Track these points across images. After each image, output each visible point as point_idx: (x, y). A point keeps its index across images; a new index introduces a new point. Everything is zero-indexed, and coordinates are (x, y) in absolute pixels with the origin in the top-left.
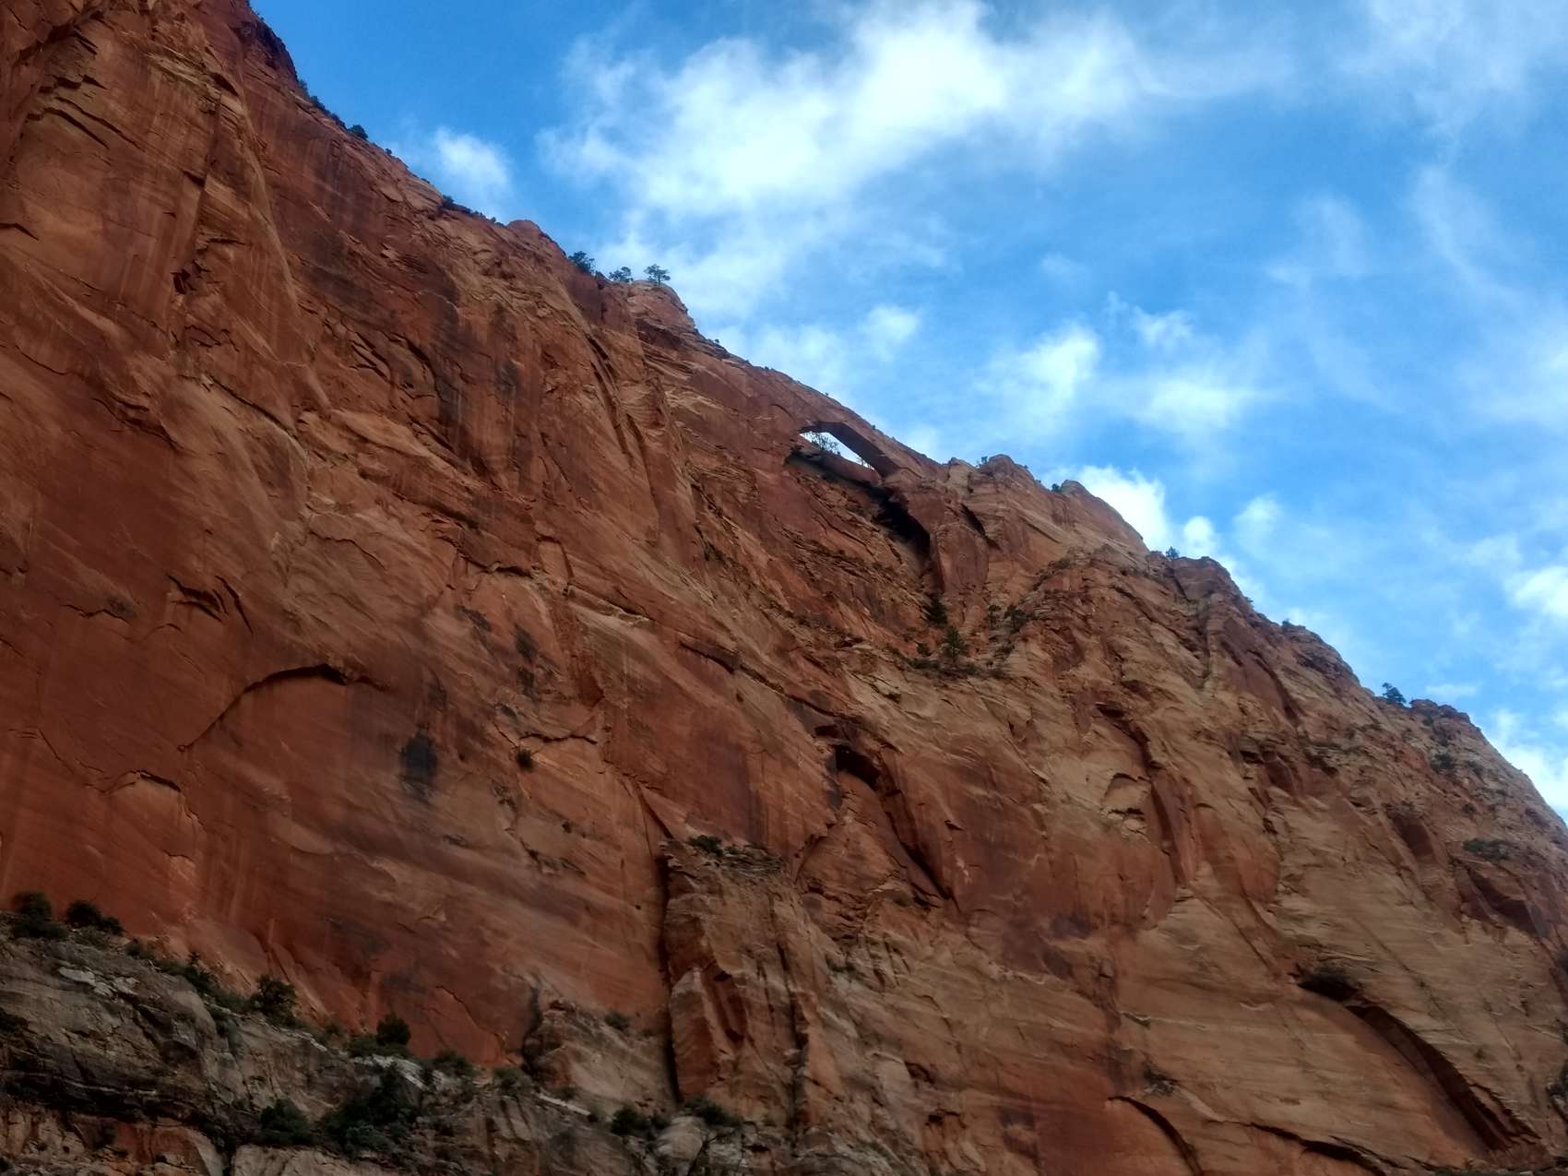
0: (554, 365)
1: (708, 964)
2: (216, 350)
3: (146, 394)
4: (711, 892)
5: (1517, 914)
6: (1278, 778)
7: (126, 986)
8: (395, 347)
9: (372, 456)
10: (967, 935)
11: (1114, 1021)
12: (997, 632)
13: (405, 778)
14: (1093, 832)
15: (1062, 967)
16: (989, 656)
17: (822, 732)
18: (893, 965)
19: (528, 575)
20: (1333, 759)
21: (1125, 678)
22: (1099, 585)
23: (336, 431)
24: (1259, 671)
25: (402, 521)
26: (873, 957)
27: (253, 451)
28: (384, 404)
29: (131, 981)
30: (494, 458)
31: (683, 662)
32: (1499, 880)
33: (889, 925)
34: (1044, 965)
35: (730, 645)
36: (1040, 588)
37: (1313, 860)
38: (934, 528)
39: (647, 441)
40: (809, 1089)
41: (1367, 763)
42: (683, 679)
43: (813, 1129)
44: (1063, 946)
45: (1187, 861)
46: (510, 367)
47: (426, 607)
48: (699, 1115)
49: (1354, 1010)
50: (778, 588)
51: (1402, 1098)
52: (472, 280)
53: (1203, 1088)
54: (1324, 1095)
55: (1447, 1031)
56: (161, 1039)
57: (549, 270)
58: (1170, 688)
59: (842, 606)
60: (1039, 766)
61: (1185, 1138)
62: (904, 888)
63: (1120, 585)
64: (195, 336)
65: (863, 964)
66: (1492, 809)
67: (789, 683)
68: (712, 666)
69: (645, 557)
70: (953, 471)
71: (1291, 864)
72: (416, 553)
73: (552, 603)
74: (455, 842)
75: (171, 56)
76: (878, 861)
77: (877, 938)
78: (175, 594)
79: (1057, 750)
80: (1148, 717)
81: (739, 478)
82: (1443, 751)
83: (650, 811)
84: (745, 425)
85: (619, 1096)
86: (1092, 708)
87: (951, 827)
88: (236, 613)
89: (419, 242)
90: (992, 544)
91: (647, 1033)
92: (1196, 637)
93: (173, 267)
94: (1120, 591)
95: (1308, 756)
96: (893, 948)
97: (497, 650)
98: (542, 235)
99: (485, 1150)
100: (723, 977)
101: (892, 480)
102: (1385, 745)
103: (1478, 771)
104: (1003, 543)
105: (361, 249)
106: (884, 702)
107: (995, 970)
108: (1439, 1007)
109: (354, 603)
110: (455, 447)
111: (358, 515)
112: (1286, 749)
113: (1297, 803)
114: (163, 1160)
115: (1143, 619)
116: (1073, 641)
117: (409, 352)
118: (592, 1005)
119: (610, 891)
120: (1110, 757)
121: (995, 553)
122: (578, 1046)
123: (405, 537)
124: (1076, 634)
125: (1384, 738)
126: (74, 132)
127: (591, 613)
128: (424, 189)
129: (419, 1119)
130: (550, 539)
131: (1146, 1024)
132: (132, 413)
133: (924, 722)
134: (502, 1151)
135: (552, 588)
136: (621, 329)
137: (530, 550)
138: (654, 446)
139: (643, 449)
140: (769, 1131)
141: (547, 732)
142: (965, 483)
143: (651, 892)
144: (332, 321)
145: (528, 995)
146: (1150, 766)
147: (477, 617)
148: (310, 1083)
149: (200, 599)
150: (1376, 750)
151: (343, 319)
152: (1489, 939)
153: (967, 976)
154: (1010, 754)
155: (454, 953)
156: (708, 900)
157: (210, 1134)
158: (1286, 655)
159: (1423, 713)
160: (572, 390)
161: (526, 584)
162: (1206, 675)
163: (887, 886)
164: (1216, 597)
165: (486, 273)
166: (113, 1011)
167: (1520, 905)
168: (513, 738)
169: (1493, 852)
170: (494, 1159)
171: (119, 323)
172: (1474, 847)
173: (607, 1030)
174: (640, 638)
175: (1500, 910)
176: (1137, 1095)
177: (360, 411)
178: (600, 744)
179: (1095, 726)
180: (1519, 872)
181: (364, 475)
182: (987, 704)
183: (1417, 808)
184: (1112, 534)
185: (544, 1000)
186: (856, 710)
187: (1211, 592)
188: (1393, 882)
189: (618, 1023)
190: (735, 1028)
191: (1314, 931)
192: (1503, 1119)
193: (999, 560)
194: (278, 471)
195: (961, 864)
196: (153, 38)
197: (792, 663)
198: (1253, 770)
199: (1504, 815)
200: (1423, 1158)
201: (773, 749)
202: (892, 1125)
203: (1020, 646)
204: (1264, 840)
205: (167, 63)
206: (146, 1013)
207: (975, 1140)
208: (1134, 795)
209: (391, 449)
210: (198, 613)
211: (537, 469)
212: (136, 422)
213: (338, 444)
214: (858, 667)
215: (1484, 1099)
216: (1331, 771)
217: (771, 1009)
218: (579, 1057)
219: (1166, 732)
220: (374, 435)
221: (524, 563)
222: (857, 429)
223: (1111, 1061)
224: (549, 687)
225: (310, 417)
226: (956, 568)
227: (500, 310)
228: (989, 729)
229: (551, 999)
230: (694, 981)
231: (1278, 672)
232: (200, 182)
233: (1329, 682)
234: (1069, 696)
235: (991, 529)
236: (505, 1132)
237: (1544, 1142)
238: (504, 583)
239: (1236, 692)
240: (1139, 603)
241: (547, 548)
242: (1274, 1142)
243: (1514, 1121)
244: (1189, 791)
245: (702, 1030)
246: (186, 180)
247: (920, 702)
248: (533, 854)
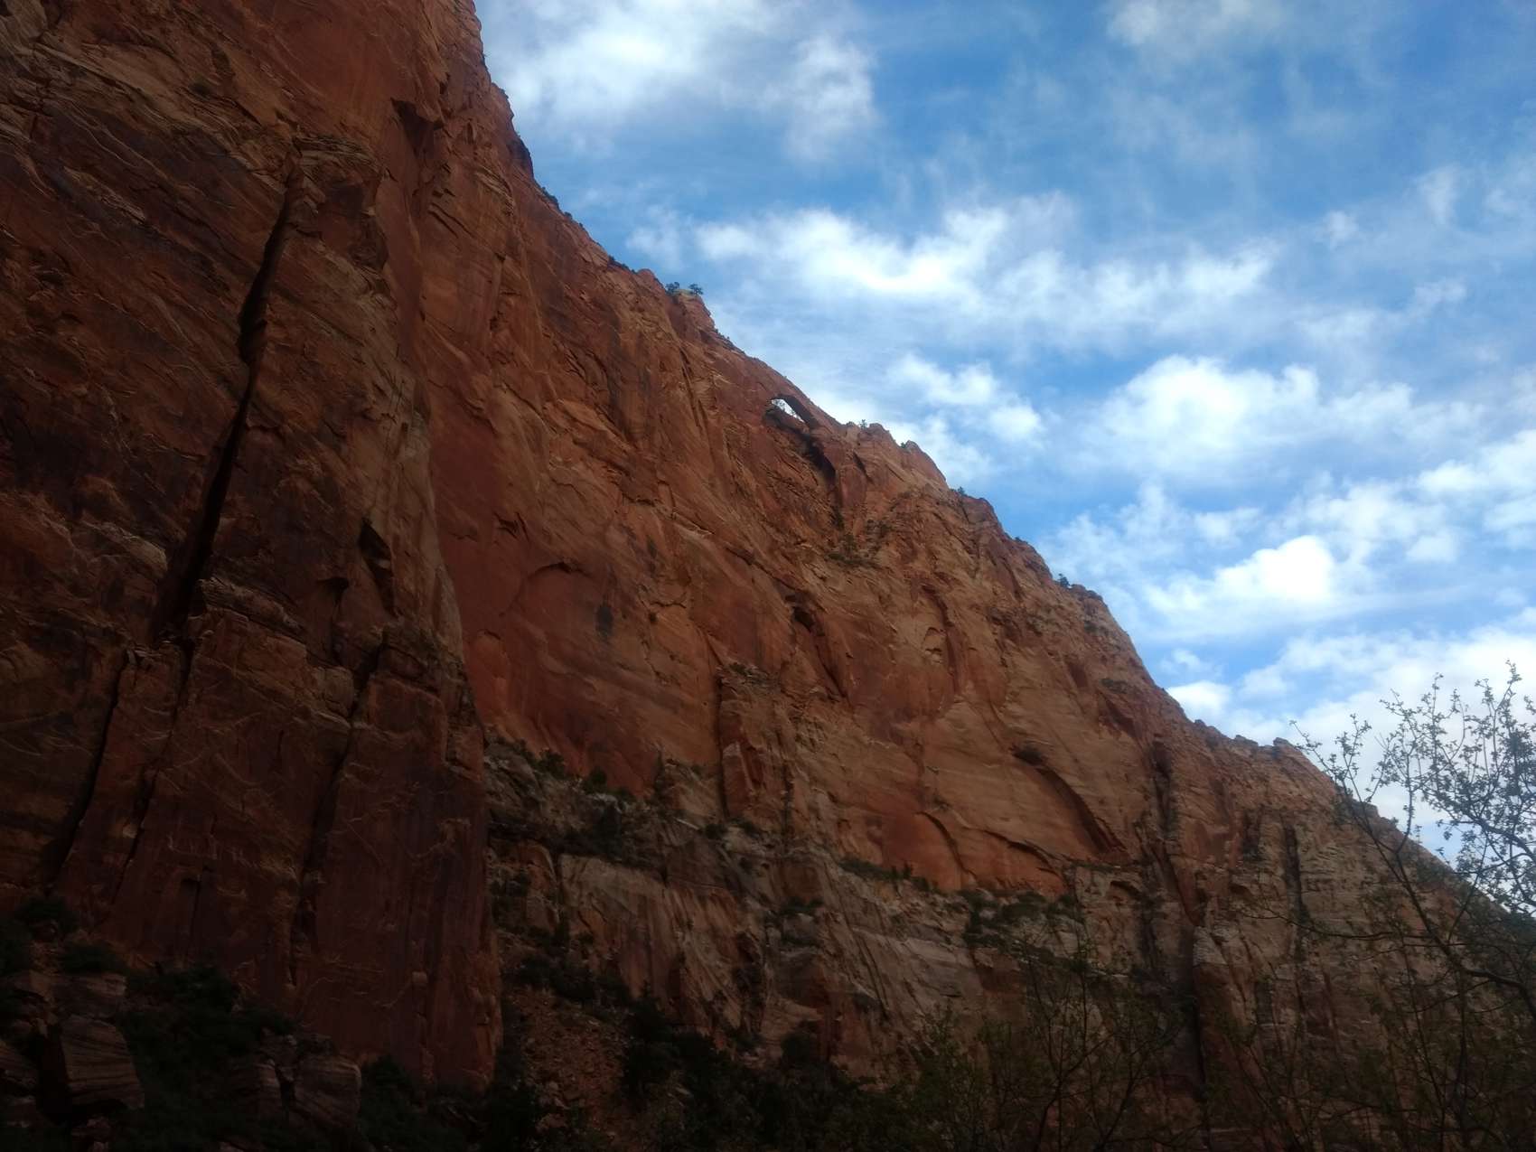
0: (664, 370)
1: (743, 740)
2: (508, 366)
3: (482, 400)
4: (745, 700)
5: (1127, 725)
6: (1010, 634)
7: (504, 764)
8: (589, 359)
9: (579, 430)
10: (853, 719)
11: (921, 769)
12: (871, 536)
13: (599, 629)
14: (917, 662)
15: (898, 738)
16: (866, 550)
17: (789, 599)
18: (819, 736)
19: (653, 505)
20: (1040, 626)
21: (937, 570)
22: (925, 511)
23: (560, 414)
24: (1003, 569)
25: (593, 471)
26: (809, 730)
27: (526, 430)
28: (583, 395)
29: (507, 762)
30: (637, 431)
31: (727, 559)
32: (1121, 705)
33: (817, 713)
34: (889, 737)
35: (751, 549)
36: (894, 510)
37: (1026, 685)
38: (840, 468)
39: (709, 419)
40: (795, 815)
41: (1057, 630)
42: (728, 570)
43: (797, 838)
44: (900, 726)
45: (961, 681)
46: (646, 374)
47: (606, 527)
48: (740, 826)
49: (1039, 771)
50: (761, 504)
51: (1060, 821)
52: (626, 315)
53: (962, 809)
54: (1021, 817)
55: (1087, 788)
56: (523, 794)
57: (661, 304)
58: (961, 579)
59: (793, 517)
60: (892, 622)
61: (952, 836)
62: (823, 690)
63: (936, 511)
64: (501, 357)
65: (805, 735)
66: (1113, 656)
67: (775, 570)
68: (741, 562)
69: (709, 494)
70: (849, 430)
71: (1014, 685)
72: (601, 491)
73: (664, 522)
74: (622, 666)
75: (487, 173)
76: (811, 676)
77: (811, 720)
78: (497, 524)
79: (901, 612)
80: (949, 595)
81: (741, 431)
82: (1089, 618)
83: (711, 648)
84: (742, 395)
85: (703, 815)
86: (919, 587)
87: (849, 656)
88: (524, 534)
89: (601, 290)
90: (869, 480)
91: (709, 776)
92: (973, 546)
93: (490, 317)
94: (936, 515)
95: (1028, 623)
96: (819, 726)
97: (638, 551)
98: (656, 280)
99: (658, 851)
100: (751, 749)
101: (816, 432)
102: (1064, 618)
103: (1106, 633)
104: (876, 480)
105: (571, 295)
106: (819, 581)
107: (866, 739)
108: (1084, 774)
109: (574, 523)
110: (616, 421)
111: (573, 468)
112: (1016, 619)
113: (1019, 650)
114: (532, 863)
115: (947, 533)
116: (912, 546)
117: (594, 362)
118: (685, 760)
119: (691, 694)
120: (928, 619)
121: (871, 485)
122: (683, 786)
123: (595, 481)
124: (914, 542)
125: (1065, 614)
126: (440, 227)
127: (685, 529)
128: (601, 254)
129: (627, 833)
130: (663, 482)
131: (937, 772)
132: (475, 412)
133: (838, 594)
134: (665, 852)
135: (665, 513)
136: (693, 342)
137: (655, 491)
138: (712, 421)
139: (706, 423)
140: (774, 837)
141: (663, 601)
142: (856, 438)
143: (711, 696)
144: (558, 342)
145: (657, 755)
146: (947, 624)
147: (629, 530)
148: (573, 811)
149: (509, 527)
150: (1061, 622)
151: (563, 340)
152: (1111, 738)
153: (852, 742)
154: (879, 614)
155: (622, 730)
156: (744, 704)
157: (548, 847)
158: (1018, 561)
159: (1079, 593)
160: (673, 386)
161: (651, 510)
162: (977, 570)
163: (816, 690)
164: (987, 524)
165: (632, 309)
166: (501, 779)
167: (1130, 721)
168: (647, 604)
169: (1117, 686)
170: (662, 856)
171: (466, 353)
172: (1107, 683)
173: (693, 775)
174: (708, 544)
175: (1119, 722)
176: (930, 811)
177: (572, 400)
178: (688, 608)
179: (920, 598)
180: (1131, 701)
181: (575, 442)
182: (868, 583)
183: (1080, 658)
184: (930, 476)
185: (665, 758)
186: (805, 587)
187: (984, 520)
188: (1065, 701)
189: (696, 770)
190: (756, 777)
191: (1023, 725)
192: (1109, 837)
193: (873, 490)
194: (537, 444)
195: (852, 678)
196: (475, 159)
197: (775, 558)
198: (998, 629)
199: (1119, 662)
200: (1068, 855)
201: (767, 611)
202: (824, 831)
203: (885, 547)
204: (1001, 670)
205: (484, 179)
206: (515, 781)
207: (854, 835)
208: (937, 640)
209: (589, 426)
210: (506, 533)
211: (657, 438)
212: (477, 417)
213: (562, 422)
214: (804, 558)
215: (1102, 827)
216: (1039, 634)
217: (774, 768)
218: (684, 792)
219: (956, 604)
220: (580, 417)
221: (651, 498)
222: (800, 400)
223: (918, 791)
224: (662, 573)
225: (549, 405)
226: (849, 493)
227: (641, 335)
228: (869, 599)
229: (668, 757)
230: (733, 750)
231: (1014, 571)
232: (502, 259)
233: (1039, 577)
234: (910, 580)
235: (869, 470)
236: (666, 841)
237: (1129, 851)
238: (639, 508)
239: (993, 581)
240: (945, 523)
241: (663, 488)
242: (995, 841)
243: (1115, 839)
244: (966, 640)
245: (741, 778)
246: (496, 258)
247: (836, 582)
248: (658, 674)
